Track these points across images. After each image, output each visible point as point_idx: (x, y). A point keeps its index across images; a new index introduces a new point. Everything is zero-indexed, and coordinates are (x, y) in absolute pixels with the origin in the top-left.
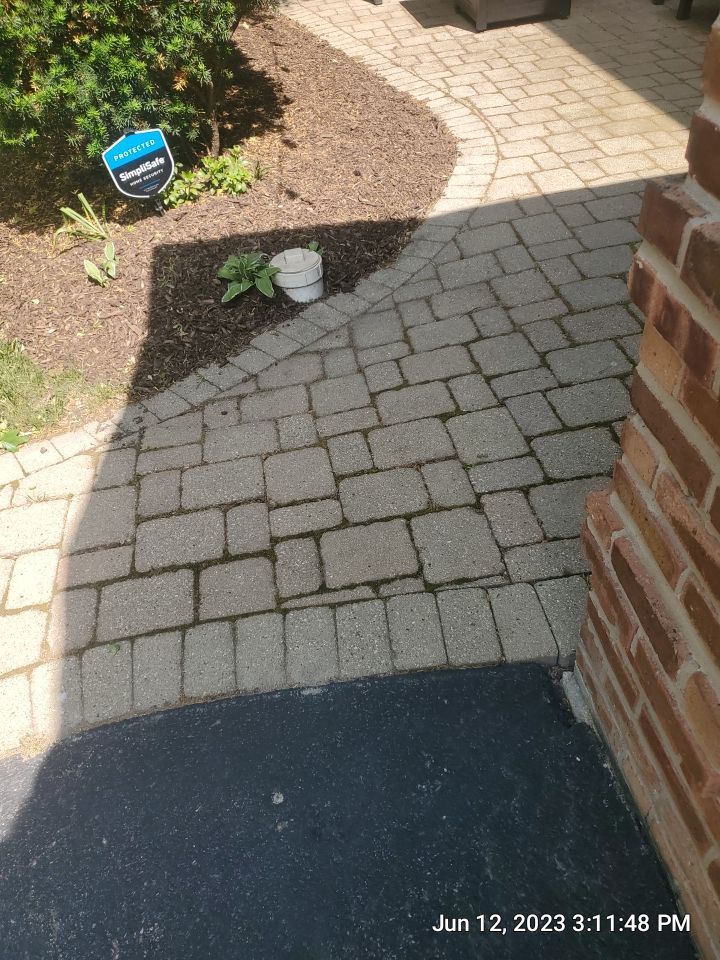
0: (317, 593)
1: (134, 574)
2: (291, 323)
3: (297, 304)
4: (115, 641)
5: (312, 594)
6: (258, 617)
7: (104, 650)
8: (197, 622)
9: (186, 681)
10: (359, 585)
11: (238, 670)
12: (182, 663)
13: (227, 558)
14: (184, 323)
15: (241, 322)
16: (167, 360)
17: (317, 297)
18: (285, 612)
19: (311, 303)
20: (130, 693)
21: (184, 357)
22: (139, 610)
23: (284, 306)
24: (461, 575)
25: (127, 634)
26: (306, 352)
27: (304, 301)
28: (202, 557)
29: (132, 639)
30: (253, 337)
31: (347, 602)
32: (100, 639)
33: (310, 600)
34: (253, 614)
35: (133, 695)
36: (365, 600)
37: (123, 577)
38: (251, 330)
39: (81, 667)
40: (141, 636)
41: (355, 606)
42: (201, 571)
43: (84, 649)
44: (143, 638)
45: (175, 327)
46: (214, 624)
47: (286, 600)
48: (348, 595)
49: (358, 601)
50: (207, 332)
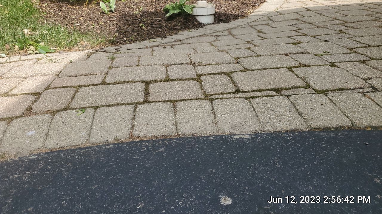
0: (234, 93)
1: (104, 83)
2: (198, 29)
3: (201, 24)
4: (83, 108)
5: (230, 93)
6: (192, 101)
7: (73, 112)
8: (146, 102)
9: (135, 128)
10: (264, 90)
11: (178, 124)
12: (133, 120)
13: (167, 80)
14: (145, 24)
15: (174, 26)
16: (135, 34)
17: (211, 23)
18: (212, 100)
19: (208, 24)
20: (88, 133)
21: (144, 34)
22: (104, 96)
23: (195, 23)
24: (341, 87)
25: (92, 105)
26: (207, 36)
27: (205, 23)
28: (151, 79)
29: (96, 108)
30: (179, 32)
31: (258, 97)
32: (71, 107)
33: (229, 95)
34: (188, 100)
35: (90, 134)
36: (271, 96)
37: (96, 84)
38: (178, 30)
39: (52, 120)
40: (103, 106)
41: (264, 98)
42: (150, 84)
43: (58, 111)
44: (104, 108)
45: (140, 25)
46: (159, 103)
47: (212, 95)
48: (258, 94)
49: (267, 96)
50: (156, 27)
